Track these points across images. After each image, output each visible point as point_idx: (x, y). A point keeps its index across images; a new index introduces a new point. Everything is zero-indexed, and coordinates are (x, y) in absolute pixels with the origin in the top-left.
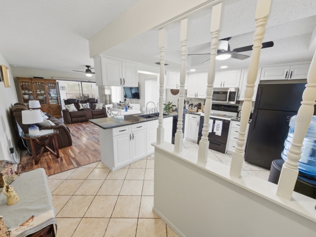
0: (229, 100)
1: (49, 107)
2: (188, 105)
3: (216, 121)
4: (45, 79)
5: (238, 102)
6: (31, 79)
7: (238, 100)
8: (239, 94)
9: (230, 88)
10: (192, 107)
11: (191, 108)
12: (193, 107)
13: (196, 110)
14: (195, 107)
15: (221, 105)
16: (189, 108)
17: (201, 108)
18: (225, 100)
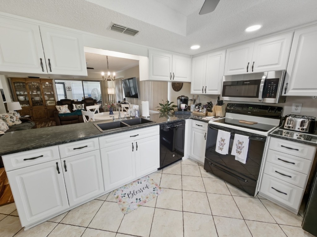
0: (264, 96)
1: (45, 108)
2: (194, 105)
3: (236, 135)
4: (40, 79)
5: (283, 99)
6: (25, 79)
7: (283, 94)
8: (287, 84)
9: (266, 73)
10: (199, 108)
11: (197, 110)
12: (201, 108)
13: (205, 112)
14: (203, 108)
15: (248, 106)
16: (194, 110)
17: (213, 109)
18: (255, 95)
